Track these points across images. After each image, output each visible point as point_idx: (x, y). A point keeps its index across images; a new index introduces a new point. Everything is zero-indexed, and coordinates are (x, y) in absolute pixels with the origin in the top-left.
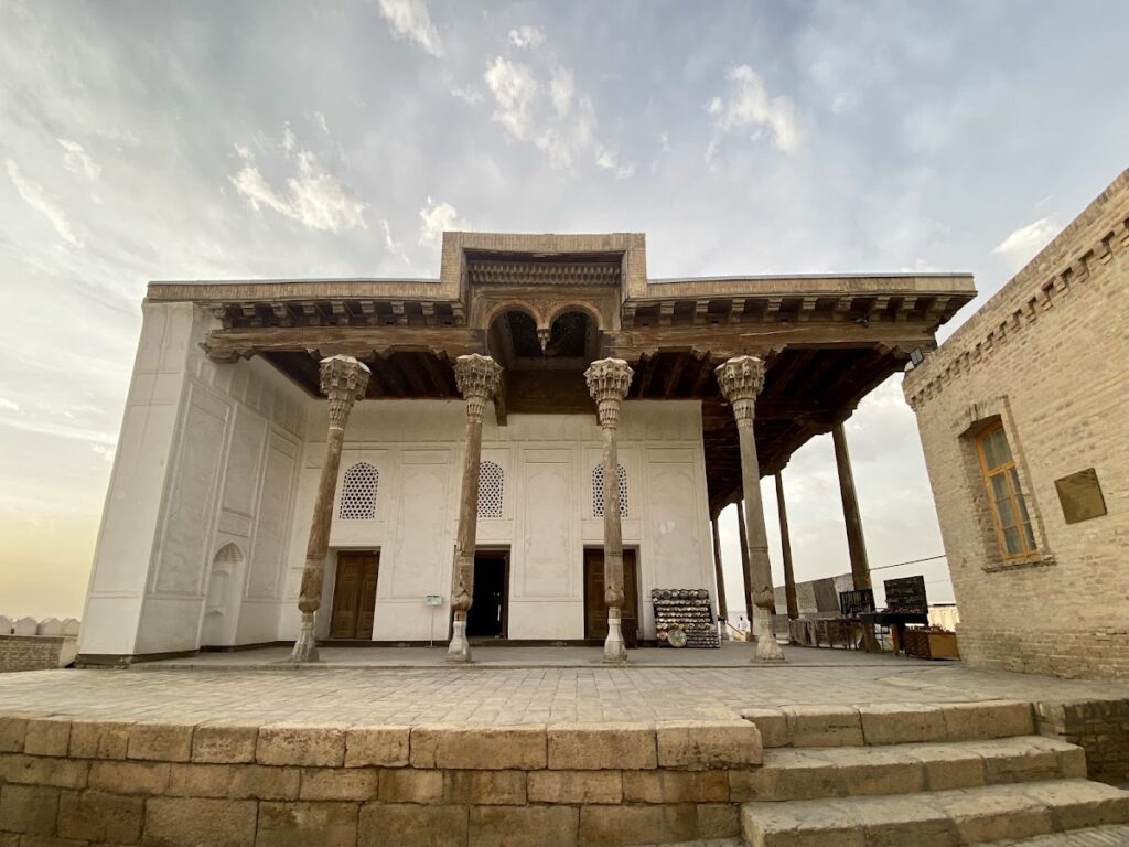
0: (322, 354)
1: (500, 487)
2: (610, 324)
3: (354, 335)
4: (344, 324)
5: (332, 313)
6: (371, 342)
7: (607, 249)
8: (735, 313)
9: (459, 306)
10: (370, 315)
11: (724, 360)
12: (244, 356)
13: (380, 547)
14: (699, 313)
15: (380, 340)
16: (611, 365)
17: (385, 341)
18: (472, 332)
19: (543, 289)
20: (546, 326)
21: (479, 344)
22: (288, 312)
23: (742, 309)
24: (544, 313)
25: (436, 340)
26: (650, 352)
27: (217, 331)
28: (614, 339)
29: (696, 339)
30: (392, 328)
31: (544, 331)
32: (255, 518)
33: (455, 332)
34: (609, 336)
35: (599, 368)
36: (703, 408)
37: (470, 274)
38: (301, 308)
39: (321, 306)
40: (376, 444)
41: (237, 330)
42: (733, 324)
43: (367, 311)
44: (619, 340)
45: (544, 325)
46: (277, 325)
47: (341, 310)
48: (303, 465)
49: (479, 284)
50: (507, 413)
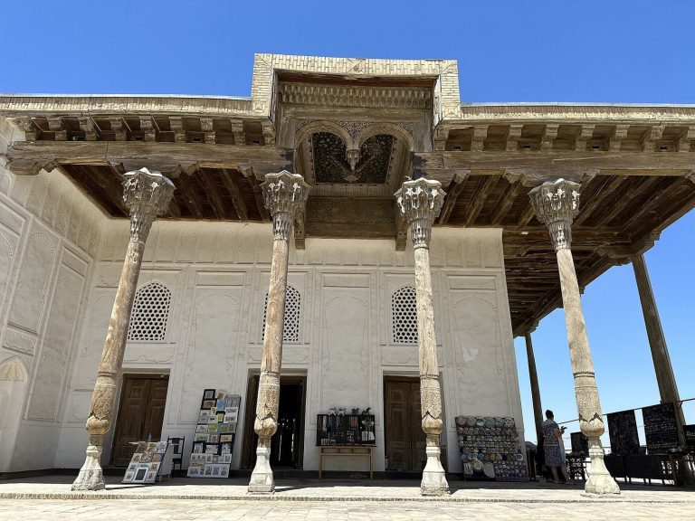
0: (125, 168)
1: (297, 310)
2: (420, 146)
3: (158, 150)
4: (151, 140)
5: (139, 129)
6: (176, 157)
7: (419, 73)
8: (548, 139)
9: (270, 123)
10: (177, 131)
11: (540, 183)
12: (45, 168)
13: (169, 370)
14: (512, 137)
15: (186, 157)
16: (423, 185)
17: (192, 157)
18: (280, 151)
19: (353, 111)
20: (357, 147)
21: (289, 163)
22: (95, 127)
23: (556, 134)
24: (354, 135)
25: (244, 158)
26: (462, 174)
27: (20, 143)
28: (425, 161)
29: (508, 163)
30: (198, 144)
31: (353, 152)
32: (41, 336)
33: (263, 149)
34: (420, 158)
35: (412, 188)
36: (504, 236)
37: (280, 95)
38: (108, 123)
39: (128, 122)
40: (170, 265)
41: (41, 142)
42: (546, 148)
43: (175, 127)
44: (429, 162)
45: (353, 146)
46: (83, 139)
47: (150, 124)
48: (93, 285)
49: (288, 104)
50: (305, 237)
